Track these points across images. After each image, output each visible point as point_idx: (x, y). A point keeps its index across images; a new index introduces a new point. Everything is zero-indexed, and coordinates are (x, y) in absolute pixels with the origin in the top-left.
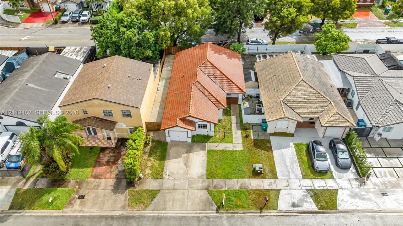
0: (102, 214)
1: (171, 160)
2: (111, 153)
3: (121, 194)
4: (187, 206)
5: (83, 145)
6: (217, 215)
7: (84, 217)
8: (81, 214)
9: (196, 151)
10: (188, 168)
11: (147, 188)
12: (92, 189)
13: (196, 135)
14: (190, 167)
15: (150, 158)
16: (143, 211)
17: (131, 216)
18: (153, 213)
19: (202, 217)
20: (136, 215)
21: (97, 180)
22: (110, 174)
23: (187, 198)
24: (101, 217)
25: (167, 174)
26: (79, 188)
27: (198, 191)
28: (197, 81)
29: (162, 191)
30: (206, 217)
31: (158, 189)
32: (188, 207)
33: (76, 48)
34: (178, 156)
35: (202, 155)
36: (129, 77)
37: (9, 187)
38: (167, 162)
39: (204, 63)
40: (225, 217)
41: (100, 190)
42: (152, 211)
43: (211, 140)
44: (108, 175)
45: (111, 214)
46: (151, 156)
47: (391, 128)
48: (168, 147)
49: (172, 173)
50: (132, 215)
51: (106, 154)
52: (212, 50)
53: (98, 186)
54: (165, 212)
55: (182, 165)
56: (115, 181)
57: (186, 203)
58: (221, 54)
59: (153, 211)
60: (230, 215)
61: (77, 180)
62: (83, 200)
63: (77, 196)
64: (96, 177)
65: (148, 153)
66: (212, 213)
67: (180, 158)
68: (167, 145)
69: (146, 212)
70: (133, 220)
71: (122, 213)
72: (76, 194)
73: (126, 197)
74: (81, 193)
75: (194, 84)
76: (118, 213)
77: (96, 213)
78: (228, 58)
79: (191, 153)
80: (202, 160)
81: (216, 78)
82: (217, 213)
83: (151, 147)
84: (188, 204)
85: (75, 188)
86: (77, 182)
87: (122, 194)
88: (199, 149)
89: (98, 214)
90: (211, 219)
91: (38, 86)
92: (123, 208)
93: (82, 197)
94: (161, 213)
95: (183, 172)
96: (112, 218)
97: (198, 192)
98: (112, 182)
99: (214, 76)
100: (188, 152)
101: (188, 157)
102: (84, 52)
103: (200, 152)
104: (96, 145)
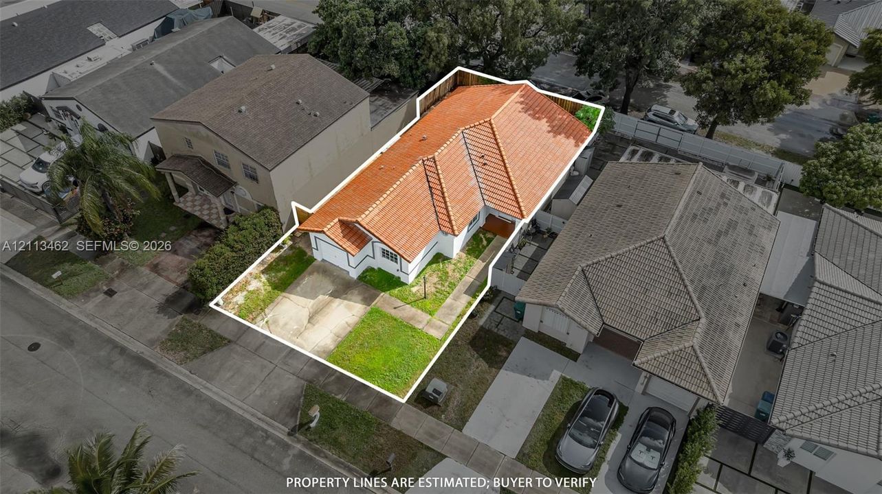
0: (114, 337)
1: (292, 297)
2: (210, 239)
3: (167, 317)
4: (250, 394)
5: (179, 205)
6: (286, 439)
7: (86, 327)
8: (87, 321)
9: (350, 300)
10: (309, 325)
11: (214, 328)
12: (134, 287)
13: (376, 268)
14: (314, 325)
15: (262, 276)
16: (175, 365)
17: (152, 363)
18: (187, 376)
19: (258, 428)
20: (161, 366)
21: (153, 275)
22: (179, 273)
23: (263, 379)
24: (110, 341)
25: (266, 320)
26: (118, 276)
27: (291, 376)
28: (434, 158)
29: (233, 346)
30: (266, 431)
31: (230, 337)
32: (251, 397)
33: (292, 23)
34: (311, 295)
35: (354, 312)
36: (298, 103)
37: (33, 227)
38: (284, 297)
39: (480, 124)
40: (295, 452)
41: (144, 295)
42: (188, 372)
43: (396, 291)
44: (173, 276)
45: (126, 344)
46: (267, 274)
47: (831, 453)
48: (310, 268)
49: (275, 322)
50: (154, 362)
51: (201, 236)
52: (522, 103)
53: (145, 286)
54: (208, 385)
55: (305, 314)
56: (176, 290)
57: (254, 388)
58: (539, 119)
59: (190, 372)
60: (308, 452)
61: (124, 261)
62: (109, 298)
63: (105, 288)
64: (155, 268)
65: (266, 266)
66: (280, 432)
67: (312, 299)
68: (311, 264)
69: (179, 368)
70: (149, 371)
71: (143, 350)
72: (106, 285)
73: (170, 327)
74: (114, 287)
75: (423, 161)
76: (136, 347)
77: (109, 331)
78: (549, 132)
79: (338, 299)
80: (347, 323)
81: (485, 164)
82: (289, 434)
83: (280, 256)
84: (254, 392)
85: (113, 273)
86: (122, 264)
87: (169, 318)
88: (359, 298)
89: (109, 334)
90: (269, 442)
91: (169, 71)
92: (151, 343)
93: (110, 293)
94: (200, 384)
95: (295, 327)
96: (123, 350)
97: (289, 378)
98: (170, 288)
99: (481, 160)
100: (335, 295)
101: (327, 304)
102: (300, 35)
103: (357, 304)
104: (197, 214)
